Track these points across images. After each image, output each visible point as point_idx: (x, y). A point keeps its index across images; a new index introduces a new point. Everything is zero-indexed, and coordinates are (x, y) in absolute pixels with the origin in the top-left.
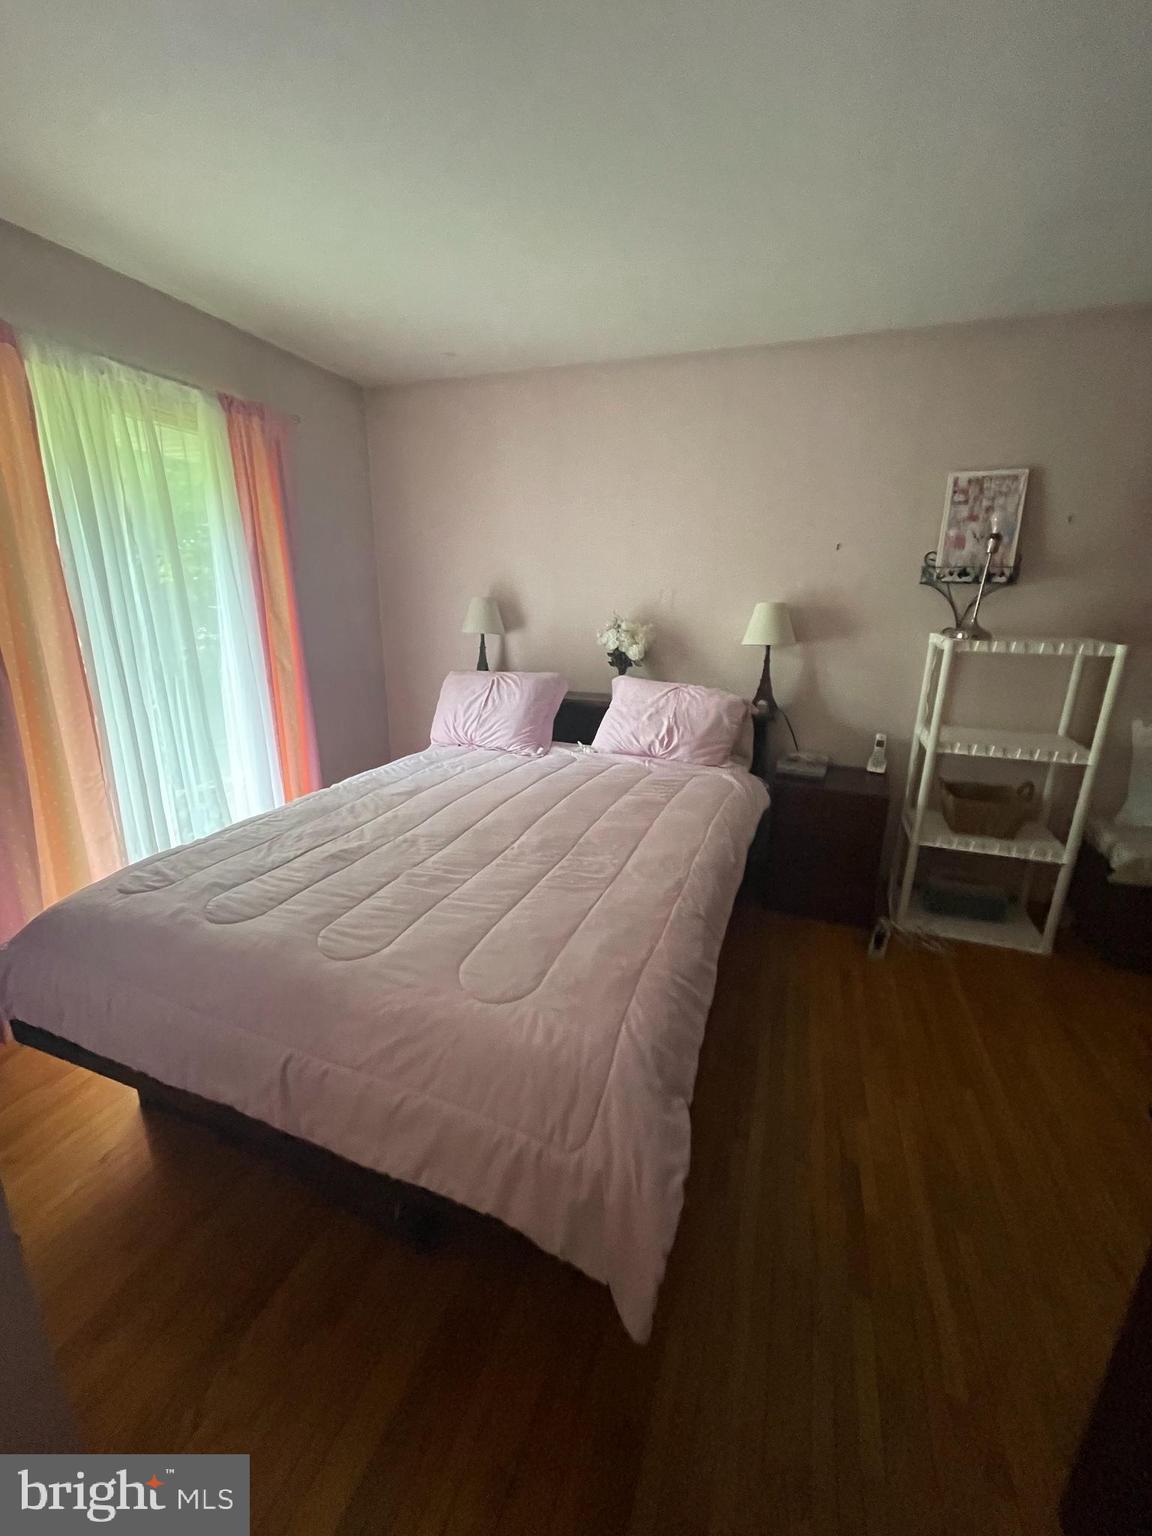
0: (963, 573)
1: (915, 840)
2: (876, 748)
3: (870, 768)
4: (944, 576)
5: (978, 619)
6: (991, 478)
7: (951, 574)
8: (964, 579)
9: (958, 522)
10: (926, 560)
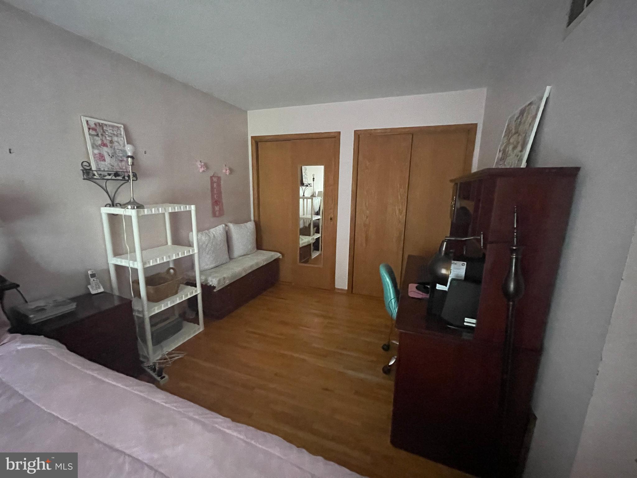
0: (116, 174)
1: (147, 315)
2: (92, 279)
3: (93, 292)
4: (106, 176)
5: (134, 198)
6: (106, 125)
7: (109, 175)
8: (118, 178)
9: (97, 146)
10: (82, 166)
